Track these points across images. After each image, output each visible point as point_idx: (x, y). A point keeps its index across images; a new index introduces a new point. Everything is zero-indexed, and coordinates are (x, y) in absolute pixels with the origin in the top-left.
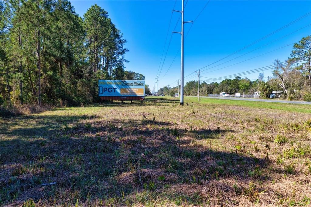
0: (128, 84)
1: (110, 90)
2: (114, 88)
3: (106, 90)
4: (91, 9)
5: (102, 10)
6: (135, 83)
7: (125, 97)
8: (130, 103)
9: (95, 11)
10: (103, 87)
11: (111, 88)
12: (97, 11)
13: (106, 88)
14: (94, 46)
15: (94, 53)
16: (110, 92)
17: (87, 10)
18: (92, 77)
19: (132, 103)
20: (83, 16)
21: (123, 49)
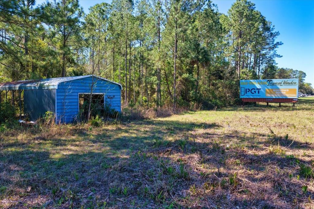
0: (276, 84)
1: (253, 91)
2: (257, 89)
3: (248, 91)
4: (236, 4)
5: (248, 3)
6: (285, 83)
7: (271, 98)
8: (278, 107)
9: (241, 5)
10: (244, 88)
11: (254, 89)
12: (242, 5)
13: (248, 89)
14: (238, 43)
15: (237, 51)
16: (253, 93)
17: (231, 6)
18: (233, 77)
19: (280, 106)
20: (227, 13)
21: (275, 42)
